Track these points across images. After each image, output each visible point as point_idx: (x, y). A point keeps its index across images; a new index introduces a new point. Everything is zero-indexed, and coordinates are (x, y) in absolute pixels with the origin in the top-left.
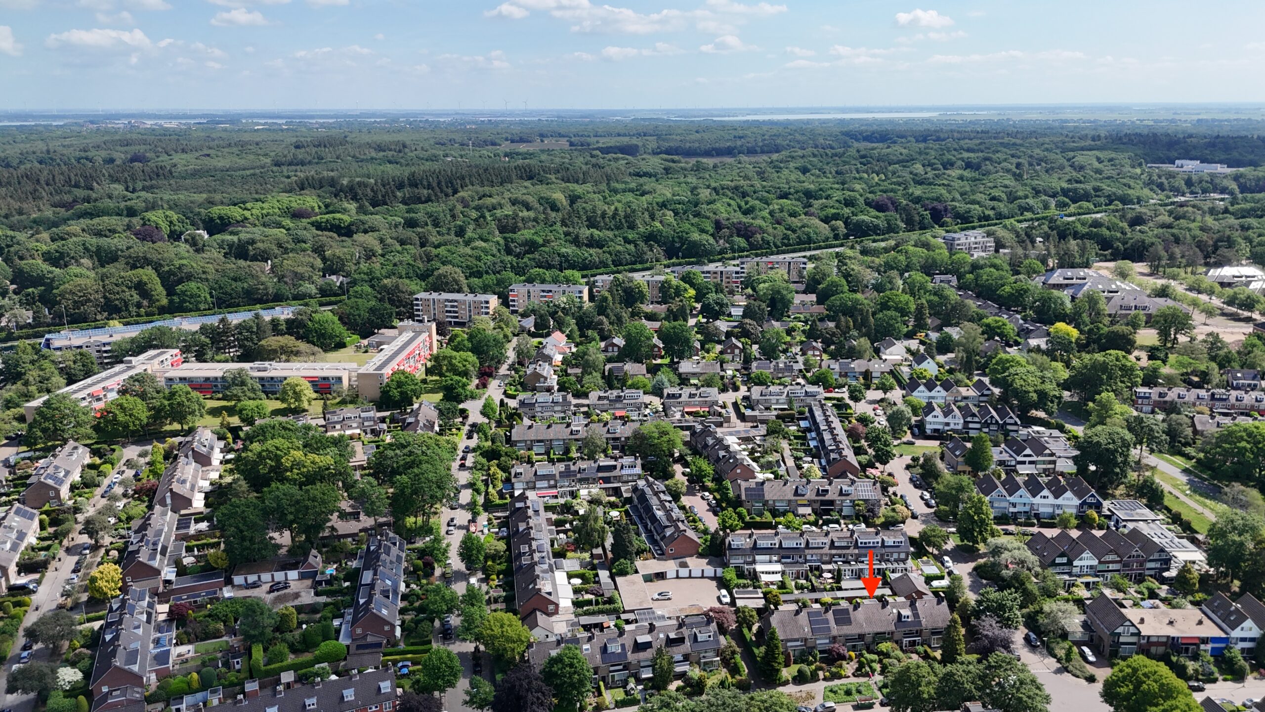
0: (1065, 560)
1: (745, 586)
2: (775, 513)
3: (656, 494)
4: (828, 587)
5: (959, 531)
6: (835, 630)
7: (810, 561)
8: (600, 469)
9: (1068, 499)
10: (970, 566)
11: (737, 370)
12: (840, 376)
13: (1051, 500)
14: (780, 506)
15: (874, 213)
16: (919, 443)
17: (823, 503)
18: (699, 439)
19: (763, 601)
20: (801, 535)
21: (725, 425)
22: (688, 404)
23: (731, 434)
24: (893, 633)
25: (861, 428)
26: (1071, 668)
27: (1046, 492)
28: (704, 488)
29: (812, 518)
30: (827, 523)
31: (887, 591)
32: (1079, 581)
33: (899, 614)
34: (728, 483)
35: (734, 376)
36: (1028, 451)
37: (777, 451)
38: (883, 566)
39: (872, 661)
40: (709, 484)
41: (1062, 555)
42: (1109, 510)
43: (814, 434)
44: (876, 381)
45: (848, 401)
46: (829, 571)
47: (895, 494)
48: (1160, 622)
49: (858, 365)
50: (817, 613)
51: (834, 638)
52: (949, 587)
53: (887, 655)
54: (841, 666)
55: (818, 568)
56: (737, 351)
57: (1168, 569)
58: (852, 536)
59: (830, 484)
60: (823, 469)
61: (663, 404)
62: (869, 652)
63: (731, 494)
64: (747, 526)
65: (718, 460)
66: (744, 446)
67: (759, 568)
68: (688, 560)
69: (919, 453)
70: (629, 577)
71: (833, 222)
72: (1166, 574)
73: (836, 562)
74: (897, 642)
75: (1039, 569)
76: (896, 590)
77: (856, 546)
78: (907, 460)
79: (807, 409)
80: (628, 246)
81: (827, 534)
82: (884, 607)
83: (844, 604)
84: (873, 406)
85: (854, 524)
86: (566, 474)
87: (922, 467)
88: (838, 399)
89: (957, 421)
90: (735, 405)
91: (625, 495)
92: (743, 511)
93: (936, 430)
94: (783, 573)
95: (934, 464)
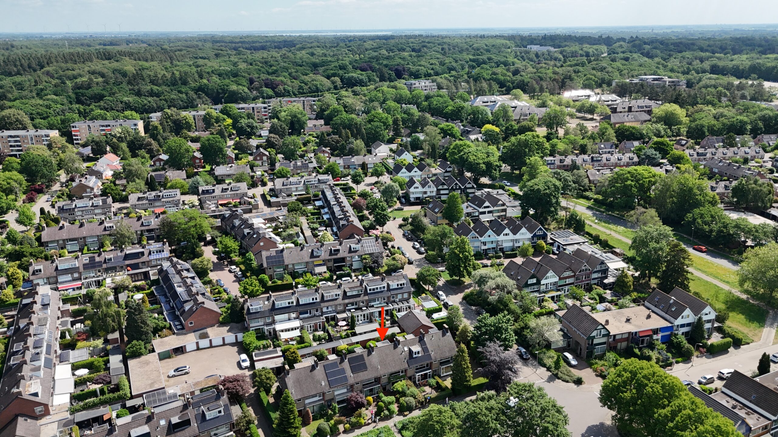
0: (534, 281)
1: (265, 347)
2: (294, 275)
3: (179, 272)
4: (344, 334)
5: (448, 269)
6: (351, 377)
7: (326, 313)
8: (127, 257)
9: (523, 234)
10: (459, 297)
11: (265, 171)
12: (344, 168)
13: (511, 236)
14: (299, 269)
15: (359, 72)
16: (406, 208)
17: (336, 261)
18: (228, 223)
19: (282, 359)
20: (317, 291)
21: (253, 211)
22: (222, 198)
23: (258, 217)
24: (406, 371)
25: (363, 202)
26: (560, 374)
27: (507, 231)
28: (232, 263)
29: (327, 275)
30: (340, 277)
31: (396, 330)
32: (547, 296)
33: (410, 351)
34: (251, 255)
35: (263, 175)
36: (487, 204)
37: (296, 226)
38: (391, 307)
39: (390, 403)
40: (237, 259)
41: (532, 277)
42: (551, 239)
43: (326, 210)
44: (370, 170)
45: (352, 185)
46: (344, 319)
47: (393, 247)
48: (620, 321)
49: (356, 160)
50: (334, 364)
51: (352, 386)
52: (448, 318)
53: (403, 394)
54: (360, 416)
55: (334, 318)
56: (265, 158)
57: (606, 277)
58: (361, 285)
59: (340, 244)
60: (335, 234)
61: (199, 200)
62: (386, 395)
63: (255, 264)
64: (267, 289)
65: (244, 237)
66: (268, 225)
67: (278, 327)
68: (209, 331)
69: (408, 215)
70: (143, 358)
71: (333, 78)
72: (606, 281)
73: (349, 310)
74: (410, 378)
75: (517, 291)
76: (404, 328)
77: (366, 293)
78: (400, 221)
79: (320, 193)
80: (180, 95)
81: (339, 287)
82: (395, 347)
83: (359, 350)
84: (370, 187)
85: (363, 275)
86: (91, 265)
87: (411, 224)
88: (344, 185)
89: (431, 190)
90: (263, 196)
91: (152, 278)
92: (265, 277)
93: (418, 198)
94: (302, 328)
95: (421, 221)
